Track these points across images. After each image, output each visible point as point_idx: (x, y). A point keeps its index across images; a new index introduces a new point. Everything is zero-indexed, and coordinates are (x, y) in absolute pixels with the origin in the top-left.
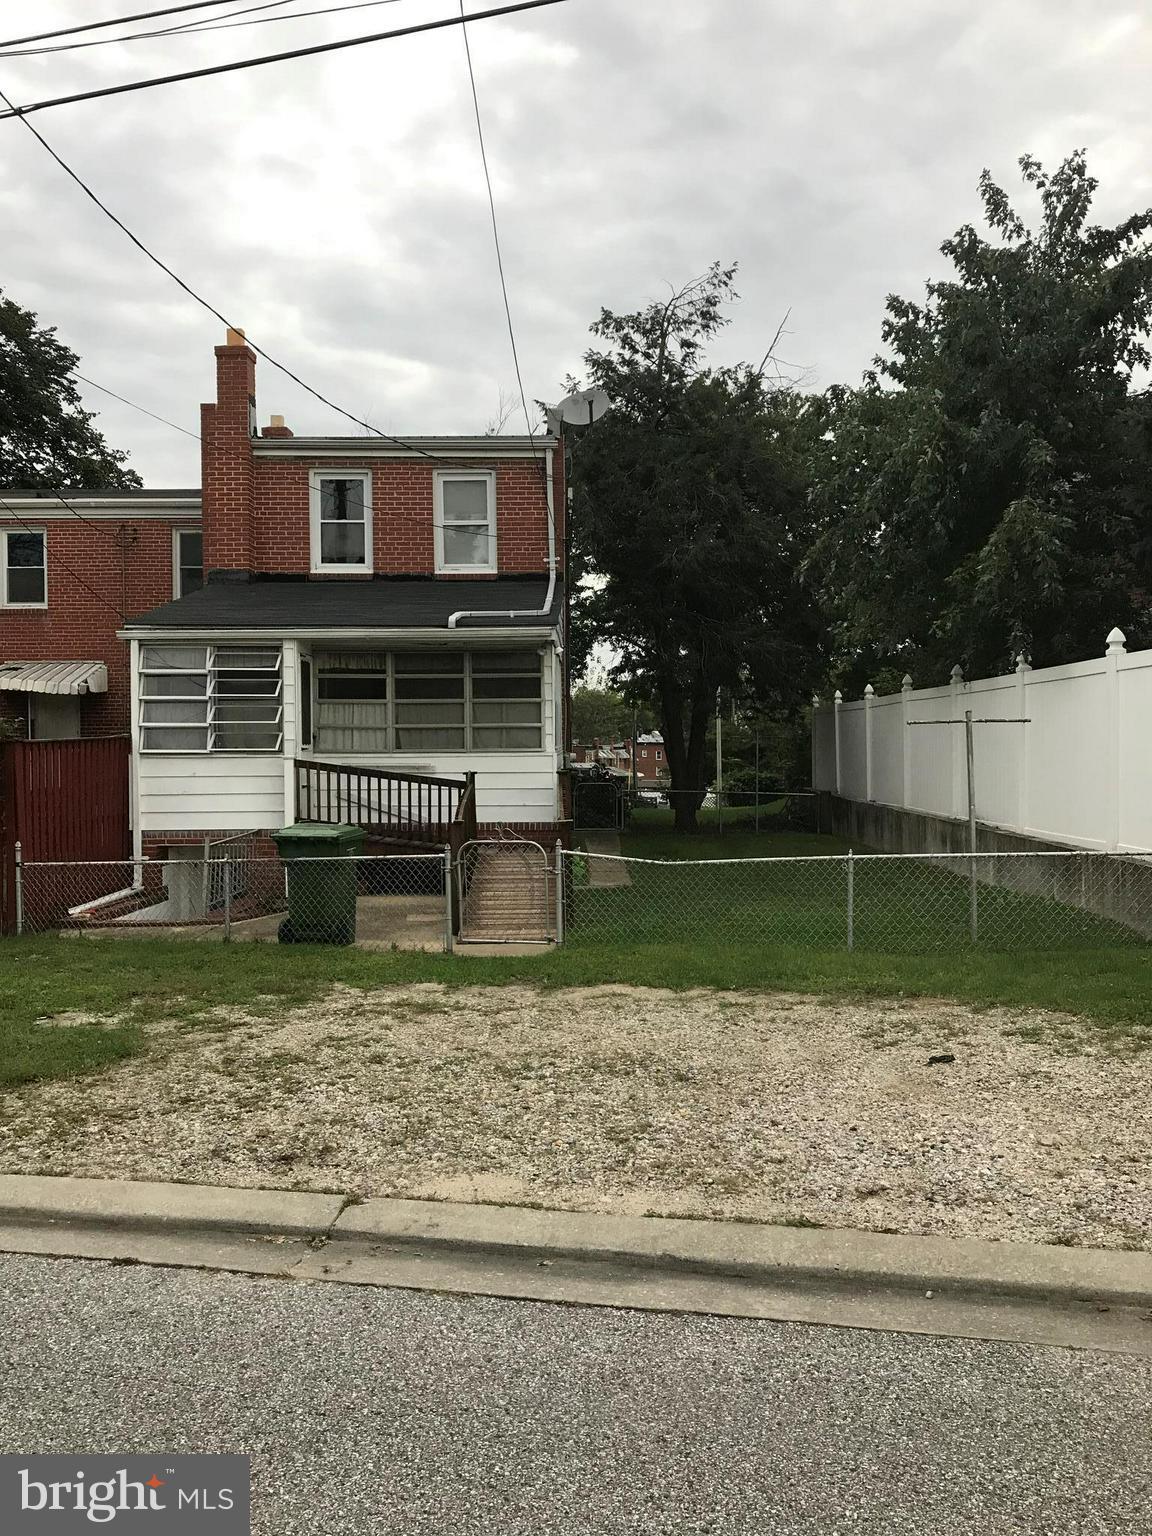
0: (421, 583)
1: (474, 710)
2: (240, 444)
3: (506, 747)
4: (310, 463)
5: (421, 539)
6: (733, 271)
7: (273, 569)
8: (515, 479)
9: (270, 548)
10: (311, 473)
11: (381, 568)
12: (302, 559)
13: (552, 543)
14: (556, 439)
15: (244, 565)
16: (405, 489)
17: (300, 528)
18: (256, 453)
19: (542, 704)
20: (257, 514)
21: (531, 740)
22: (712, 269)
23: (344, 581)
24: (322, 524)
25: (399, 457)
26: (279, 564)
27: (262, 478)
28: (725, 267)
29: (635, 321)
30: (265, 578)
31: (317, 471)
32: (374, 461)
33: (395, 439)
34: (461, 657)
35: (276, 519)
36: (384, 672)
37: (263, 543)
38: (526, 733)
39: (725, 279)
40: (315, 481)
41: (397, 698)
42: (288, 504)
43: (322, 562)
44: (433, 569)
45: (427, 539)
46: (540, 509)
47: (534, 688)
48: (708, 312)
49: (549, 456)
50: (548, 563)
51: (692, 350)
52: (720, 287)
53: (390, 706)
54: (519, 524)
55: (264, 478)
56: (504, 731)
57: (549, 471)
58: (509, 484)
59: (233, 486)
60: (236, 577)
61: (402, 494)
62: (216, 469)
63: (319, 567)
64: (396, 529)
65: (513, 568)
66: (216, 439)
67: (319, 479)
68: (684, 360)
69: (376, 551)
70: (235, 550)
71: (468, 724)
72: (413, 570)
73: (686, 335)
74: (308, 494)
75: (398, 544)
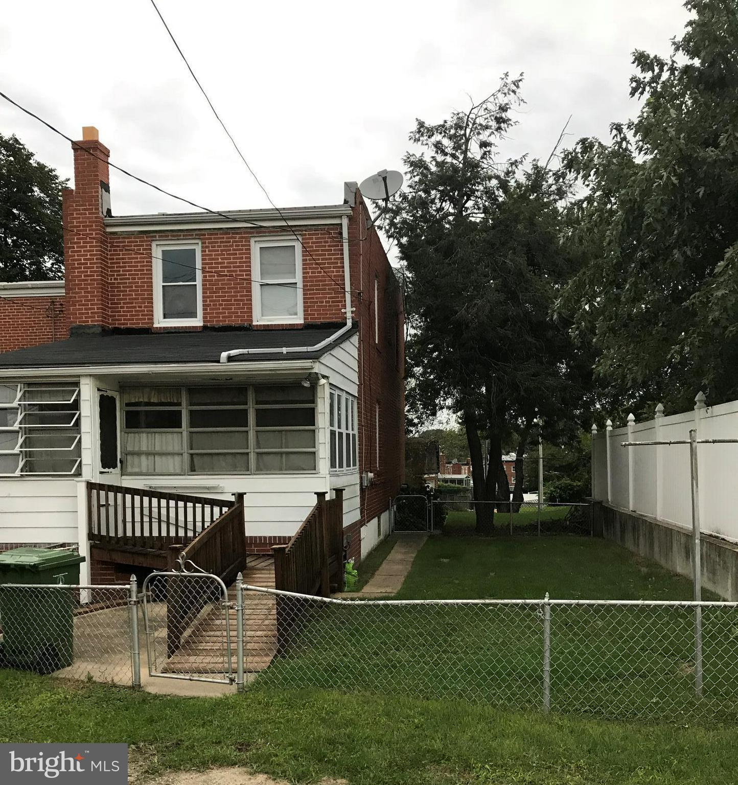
0: (242, 333)
1: (257, 437)
2: (94, 222)
3: (286, 470)
4: (153, 237)
5: (241, 296)
6: (521, 80)
7: (123, 324)
8: (317, 243)
9: (122, 307)
10: (154, 245)
11: (209, 321)
12: (147, 315)
13: (348, 297)
14: (351, 207)
15: (97, 321)
16: (228, 254)
17: (145, 290)
18: (109, 230)
19: (317, 431)
20: (111, 279)
21: (308, 464)
22: (503, 79)
23: (180, 333)
24: (163, 286)
25: (221, 229)
26: (129, 320)
27: (114, 251)
28: (513, 77)
29: (442, 129)
30: (117, 331)
31: (158, 243)
32: (203, 232)
33: (219, 214)
34: (246, 389)
35: (126, 283)
36: (179, 404)
37: (115, 304)
38: (303, 457)
39: (514, 88)
40: (157, 252)
41: (191, 427)
42: (135, 270)
43: (165, 318)
44: (252, 321)
45: (246, 296)
46: (339, 267)
47: (309, 417)
48: (501, 118)
49: (345, 222)
50: (345, 313)
51: (488, 148)
52: (509, 94)
53: (185, 434)
54: (321, 281)
55: (116, 250)
56: (284, 456)
57: (345, 234)
58: (312, 247)
59: (88, 257)
60: (91, 331)
61: (226, 259)
62: (75, 243)
63: (160, 322)
64: (221, 288)
65: (316, 318)
66: (75, 218)
67: (160, 250)
68: (482, 158)
69: (205, 306)
70: (90, 309)
71: (252, 449)
72: (235, 321)
73: (484, 136)
74: (151, 262)
75: (222, 301)
